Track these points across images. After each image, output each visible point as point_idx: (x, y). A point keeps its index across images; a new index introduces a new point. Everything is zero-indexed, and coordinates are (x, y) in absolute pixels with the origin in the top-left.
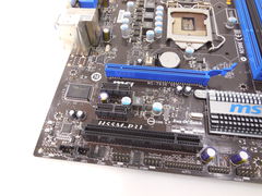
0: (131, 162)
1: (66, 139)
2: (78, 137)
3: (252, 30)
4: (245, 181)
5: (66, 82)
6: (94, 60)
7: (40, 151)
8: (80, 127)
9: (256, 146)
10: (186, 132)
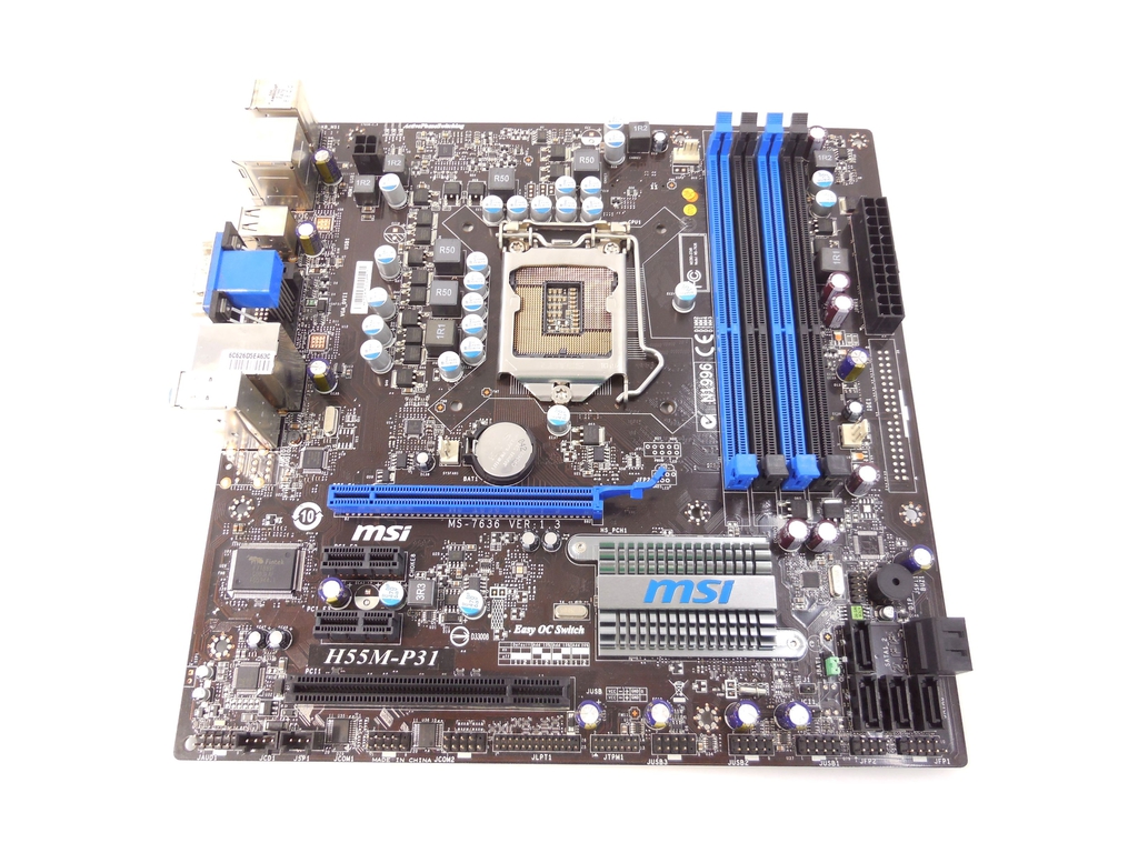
0: (415, 748)
1: (250, 707)
2: (278, 698)
3: (736, 329)
4: (672, 763)
5: (226, 543)
6: (295, 460)
7: (190, 744)
8: (280, 673)
9: (706, 676)
10: (546, 657)
